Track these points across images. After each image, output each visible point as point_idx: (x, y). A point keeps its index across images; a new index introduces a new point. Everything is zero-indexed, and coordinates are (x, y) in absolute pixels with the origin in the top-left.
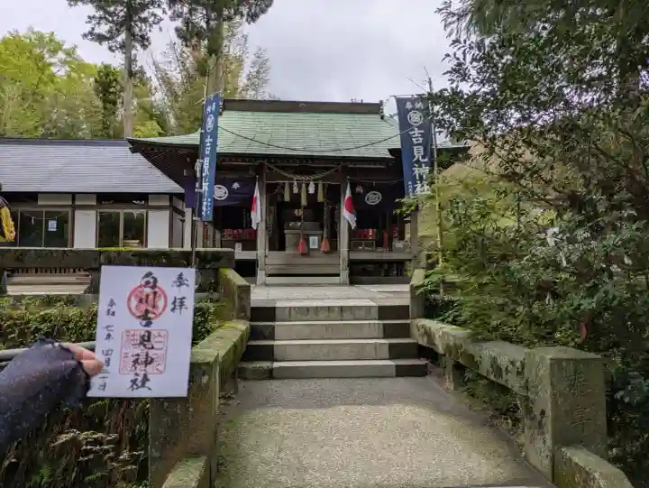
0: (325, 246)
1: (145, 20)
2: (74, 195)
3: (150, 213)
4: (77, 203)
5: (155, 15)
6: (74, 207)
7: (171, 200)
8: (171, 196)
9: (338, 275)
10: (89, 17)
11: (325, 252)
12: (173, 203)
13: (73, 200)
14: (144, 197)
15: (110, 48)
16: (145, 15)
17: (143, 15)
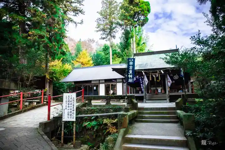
0: (163, 91)
1: (114, 32)
2: (99, 80)
3: (117, 84)
4: (100, 82)
5: (116, 30)
6: (100, 83)
7: (122, 80)
8: (122, 79)
9: (166, 100)
10: (101, 34)
11: (163, 93)
12: (123, 81)
13: (99, 81)
14: (116, 79)
15: (106, 41)
16: (114, 30)
17: (114, 31)
